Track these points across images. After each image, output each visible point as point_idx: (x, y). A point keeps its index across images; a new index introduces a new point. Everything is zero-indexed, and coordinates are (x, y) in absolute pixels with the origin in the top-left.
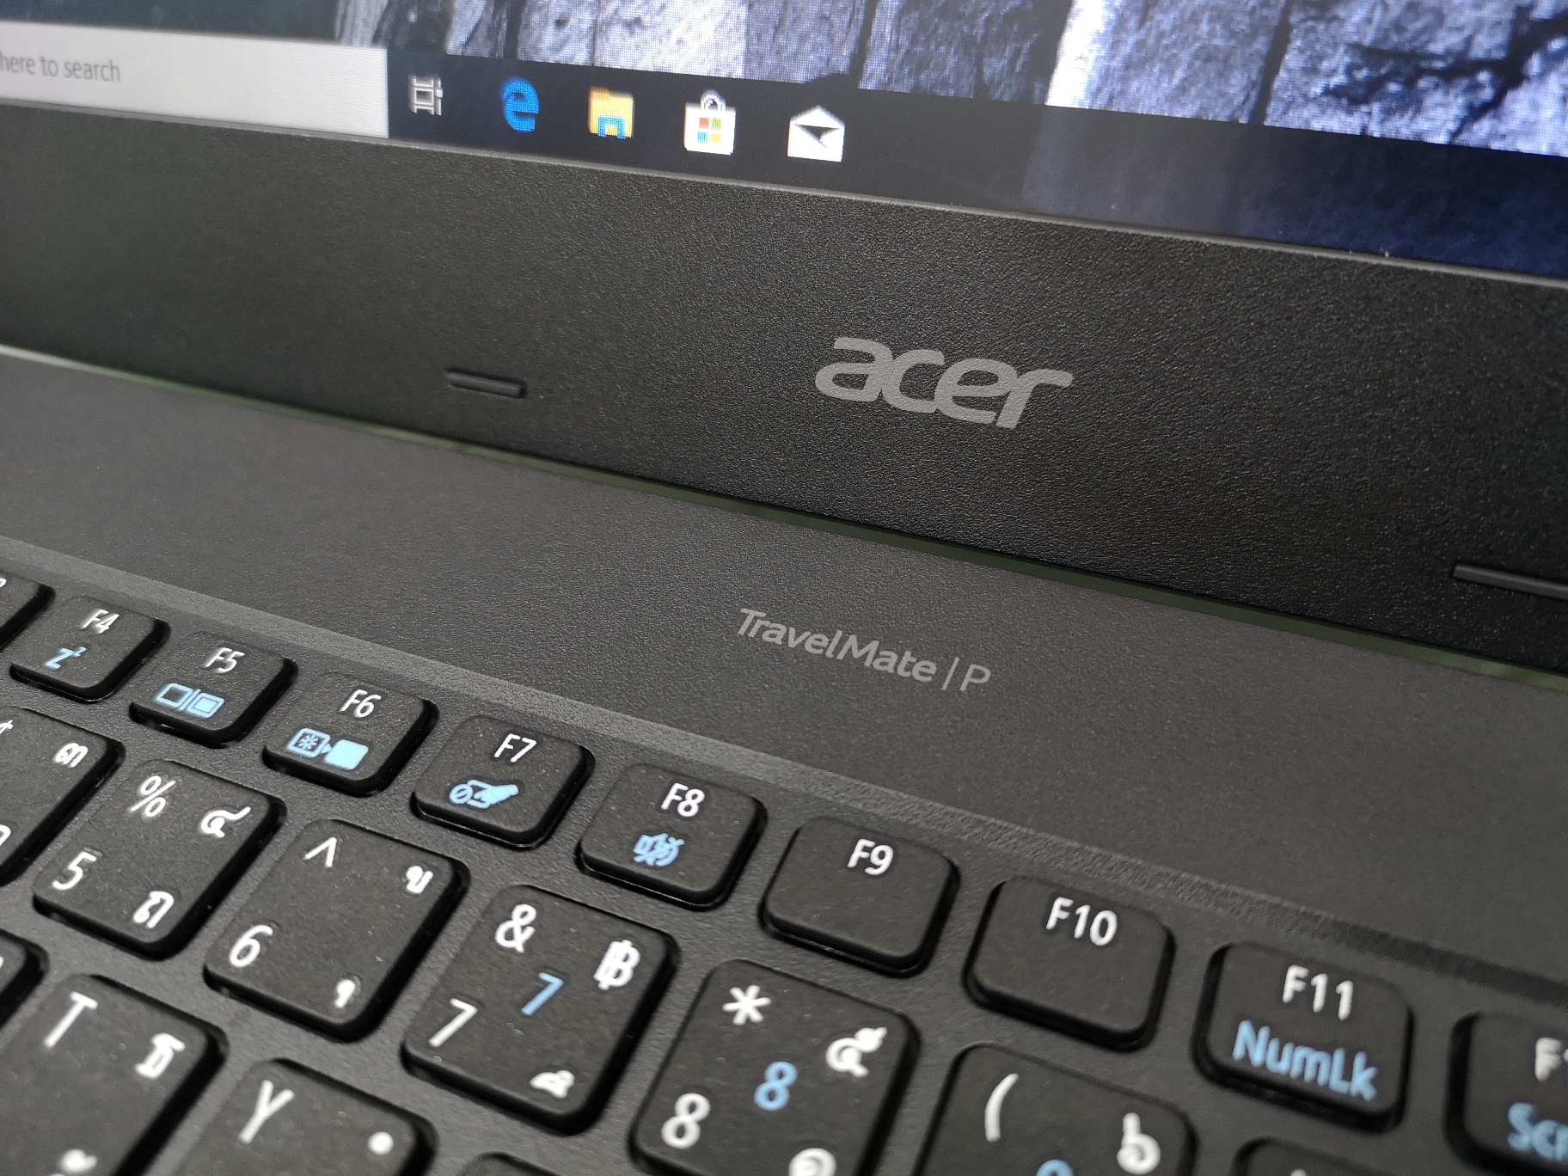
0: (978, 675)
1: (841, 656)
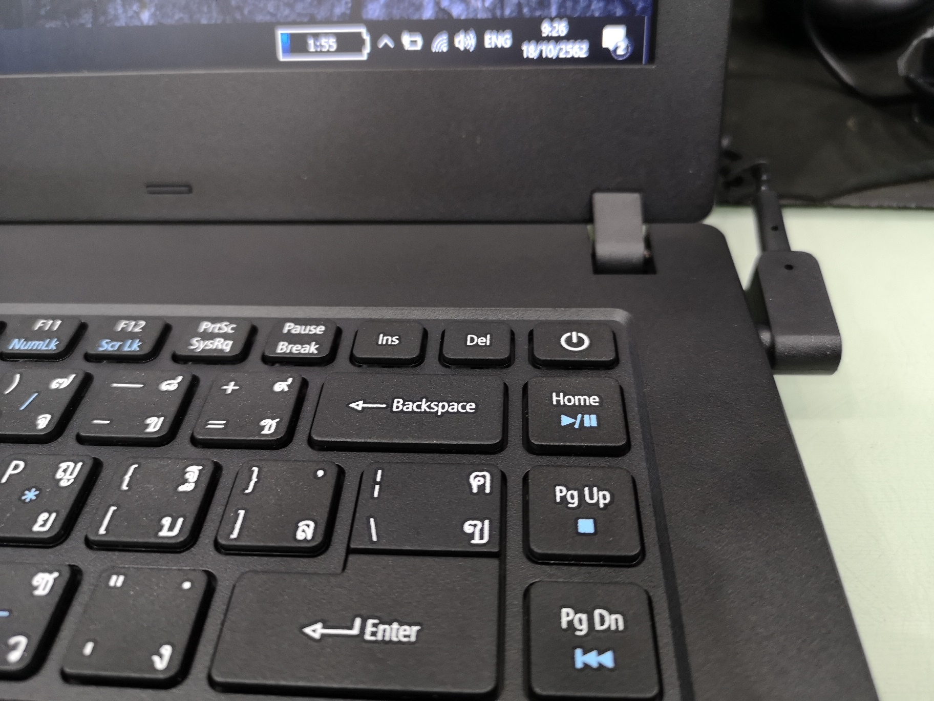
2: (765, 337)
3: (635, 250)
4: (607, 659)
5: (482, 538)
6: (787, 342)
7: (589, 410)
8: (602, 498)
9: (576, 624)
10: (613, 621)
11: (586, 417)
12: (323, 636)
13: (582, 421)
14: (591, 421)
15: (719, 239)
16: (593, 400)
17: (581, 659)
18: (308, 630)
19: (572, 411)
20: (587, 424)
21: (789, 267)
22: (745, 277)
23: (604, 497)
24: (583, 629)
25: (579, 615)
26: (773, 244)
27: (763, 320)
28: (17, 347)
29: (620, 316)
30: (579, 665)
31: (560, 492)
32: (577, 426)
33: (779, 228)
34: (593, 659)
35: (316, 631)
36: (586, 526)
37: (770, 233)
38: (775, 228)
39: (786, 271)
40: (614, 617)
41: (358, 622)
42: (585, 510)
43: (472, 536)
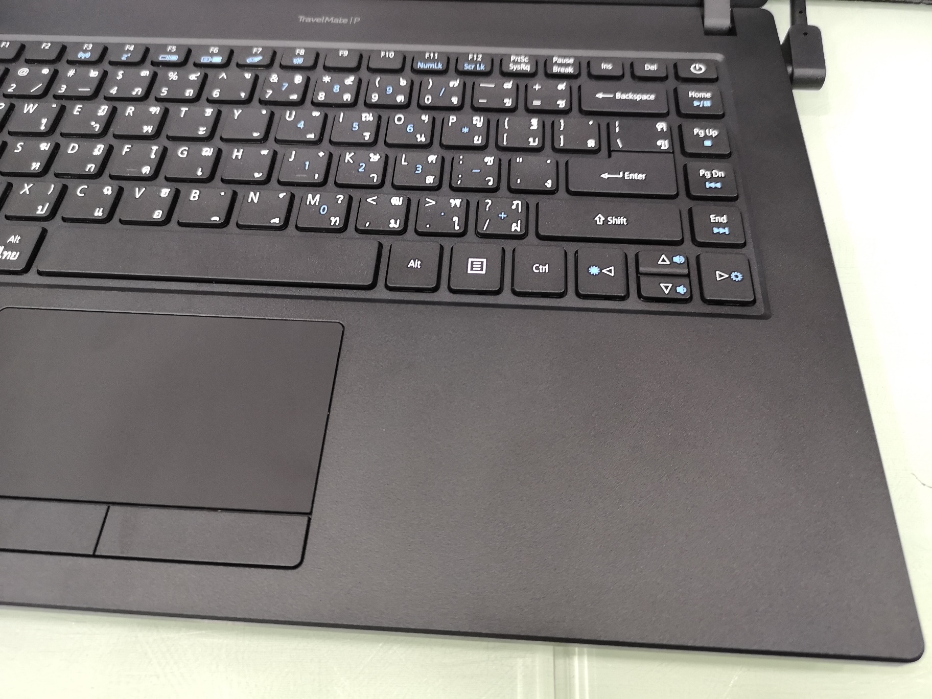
0: (357, 20)
1: (325, 22)
2: (790, 69)
3: (725, 23)
4: (719, 185)
5: (665, 146)
6: (800, 72)
7: (706, 99)
8: (714, 133)
9: (706, 175)
10: (721, 174)
11: (705, 102)
12: (608, 178)
13: (703, 104)
14: (708, 104)
15: (770, 17)
16: (708, 95)
17: (708, 185)
18: (602, 176)
19: (700, 99)
20: (705, 105)
21: (806, 34)
22: (782, 38)
23: (715, 133)
24: (708, 176)
25: (707, 172)
26: (798, 22)
27: (789, 60)
28: (422, 67)
29: (719, 57)
30: (708, 187)
31: (696, 131)
32: (701, 106)
33: (803, 12)
34: (713, 185)
35: (605, 176)
36: (708, 143)
37: (797, 15)
38: (801, 12)
39: (803, 36)
40: (720, 173)
41: (621, 173)
42: (706, 137)
43: (661, 146)
